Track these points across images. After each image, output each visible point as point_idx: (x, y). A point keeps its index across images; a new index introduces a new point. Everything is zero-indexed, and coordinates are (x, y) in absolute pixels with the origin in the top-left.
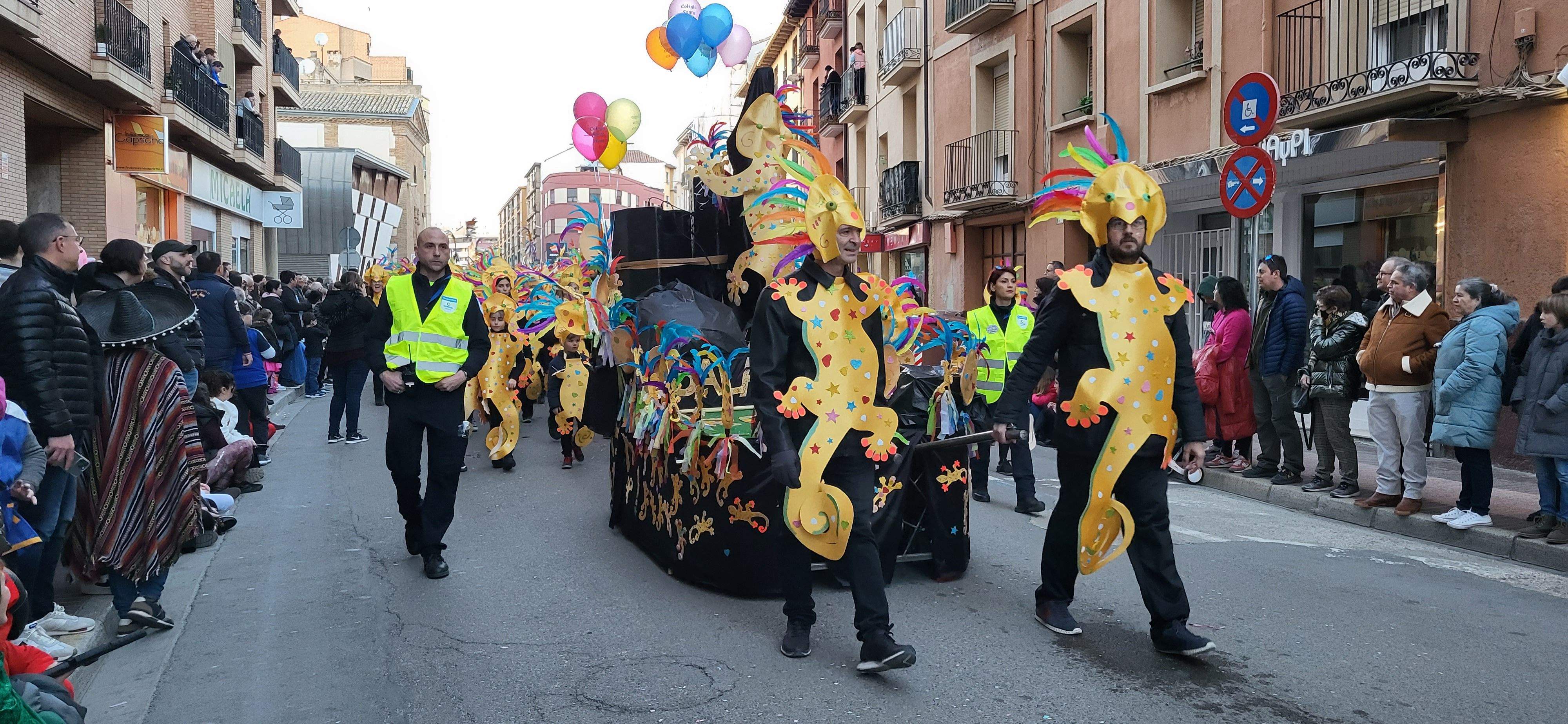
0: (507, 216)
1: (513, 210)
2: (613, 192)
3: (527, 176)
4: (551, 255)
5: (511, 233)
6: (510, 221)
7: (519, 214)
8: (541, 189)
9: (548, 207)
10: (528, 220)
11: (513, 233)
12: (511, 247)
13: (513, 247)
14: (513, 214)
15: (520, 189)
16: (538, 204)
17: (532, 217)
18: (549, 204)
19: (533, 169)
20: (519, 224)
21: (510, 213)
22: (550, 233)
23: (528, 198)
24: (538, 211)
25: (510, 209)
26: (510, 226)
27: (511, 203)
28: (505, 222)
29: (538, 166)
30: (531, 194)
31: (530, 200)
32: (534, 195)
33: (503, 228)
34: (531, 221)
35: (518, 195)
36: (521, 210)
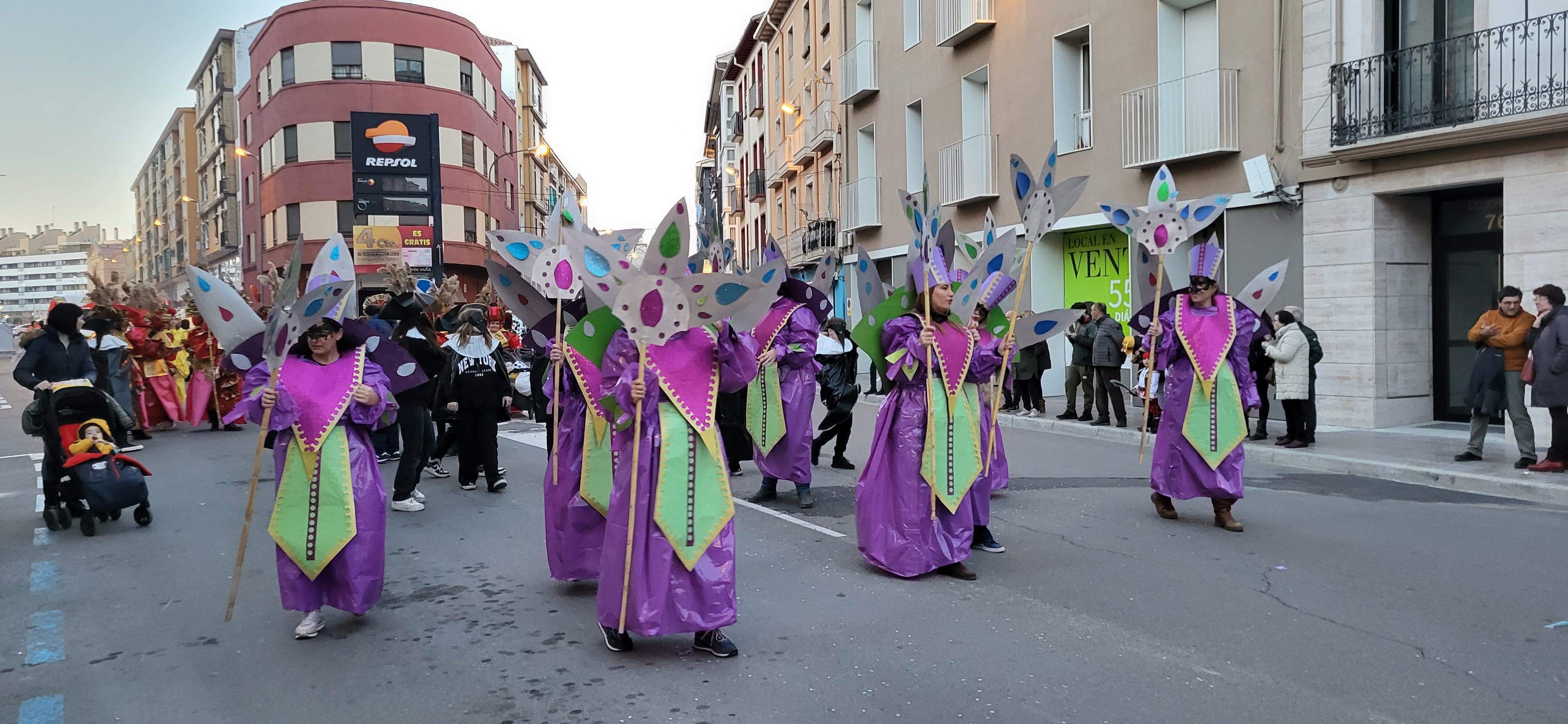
0: (151, 182)
1: (164, 165)
2: (452, 62)
3: (197, 82)
4: (370, 161)
5: (160, 211)
6: (159, 187)
7: (178, 169)
8: (237, 91)
9: (271, 98)
10: (203, 169)
11: (165, 207)
12: (161, 235)
13: (166, 235)
14: (164, 172)
15: (181, 113)
16: (229, 124)
17: (213, 159)
18: (277, 86)
19: (213, 52)
20: (178, 186)
21: (158, 172)
22: (279, 161)
23: (202, 122)
24: (230, 139)
25: (159, 166)
26: (159, 198)
27: (159, 154)
28: (147, 193)
29: (225, 39)
30: (211, 110)
31: (207, 125)
32: (216, 109)
33: (143, 207)
34: (210, 168)
35: (176, 132)
36: (183, 157)
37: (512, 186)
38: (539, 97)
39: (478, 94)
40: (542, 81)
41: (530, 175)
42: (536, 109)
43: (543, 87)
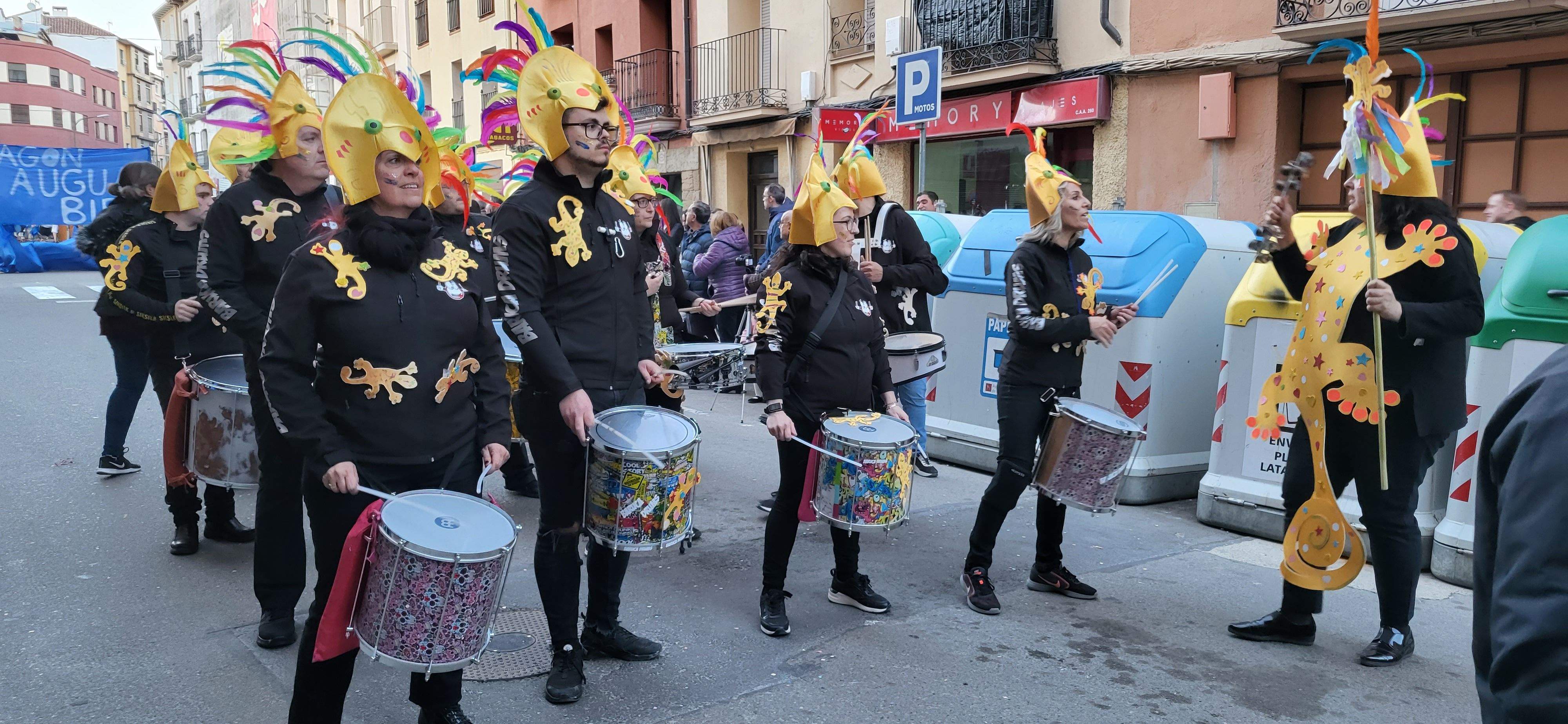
2: (46, 70)
37: (115, 127)
38: (146, 64)
39: (64, 84)
40: (147, 53)
41: (134, 118)
42: (141, 74)
43: (150, 57)
